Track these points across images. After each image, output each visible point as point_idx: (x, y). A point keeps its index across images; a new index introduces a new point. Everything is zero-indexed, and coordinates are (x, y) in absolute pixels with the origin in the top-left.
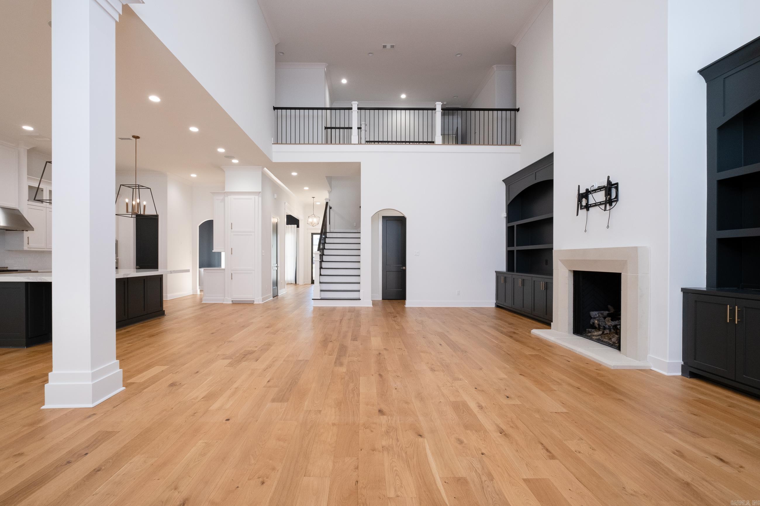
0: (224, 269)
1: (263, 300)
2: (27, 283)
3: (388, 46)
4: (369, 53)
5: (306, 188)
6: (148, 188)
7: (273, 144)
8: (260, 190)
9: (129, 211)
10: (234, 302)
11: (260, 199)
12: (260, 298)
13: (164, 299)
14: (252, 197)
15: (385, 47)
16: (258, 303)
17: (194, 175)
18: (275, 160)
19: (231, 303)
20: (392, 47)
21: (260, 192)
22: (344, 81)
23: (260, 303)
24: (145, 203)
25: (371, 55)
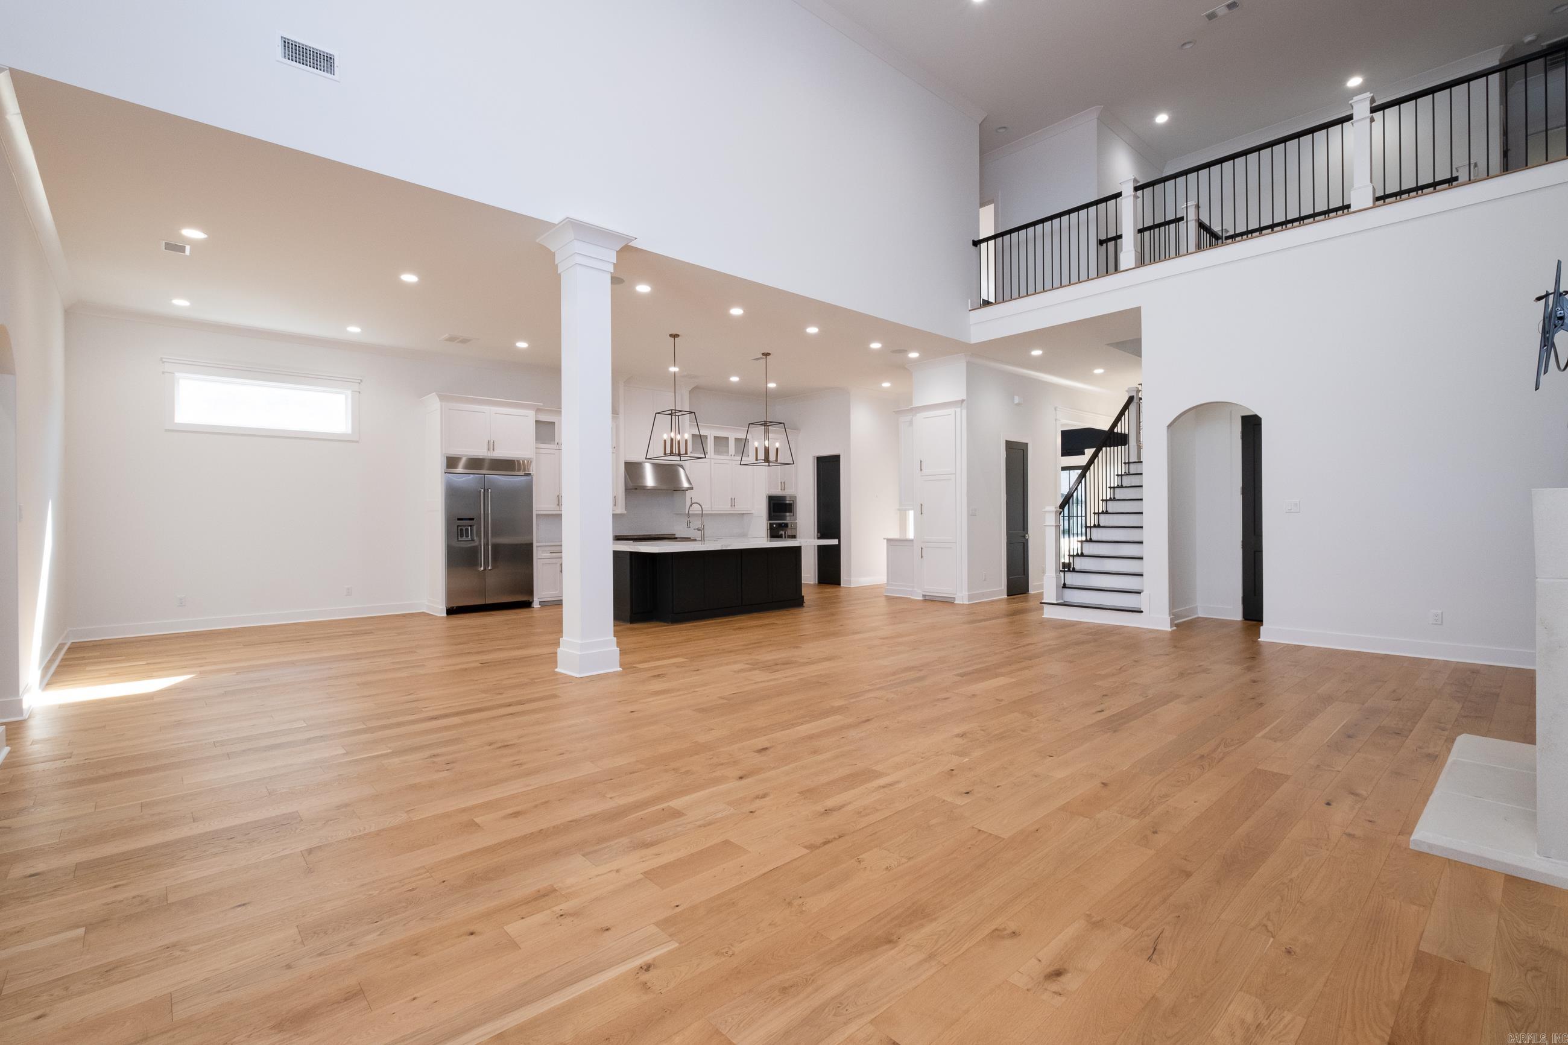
0: (912, 541)
1: (970, 597)
2: (631, 553)
3: (1221, 10)
4: (1183, 45)
5: (1099, 371)
6: (781, 423)
7: (970, 310)
8: (965, 398)
9: (758, 459)
10: (927, 598)
11: (964, 412)
12: (965, 593)
13: (803, 582)
14: (950, 411)
15: (1212, 16)
16: (961, 603)
17: (886, 385)
18: (974, 340)
19: (921, 599)
20: (1231, 6)
21: (963, 401)
22: (1162, 118)
23: (964, 603)
24: (777, 445)
25: (1188, 46)
